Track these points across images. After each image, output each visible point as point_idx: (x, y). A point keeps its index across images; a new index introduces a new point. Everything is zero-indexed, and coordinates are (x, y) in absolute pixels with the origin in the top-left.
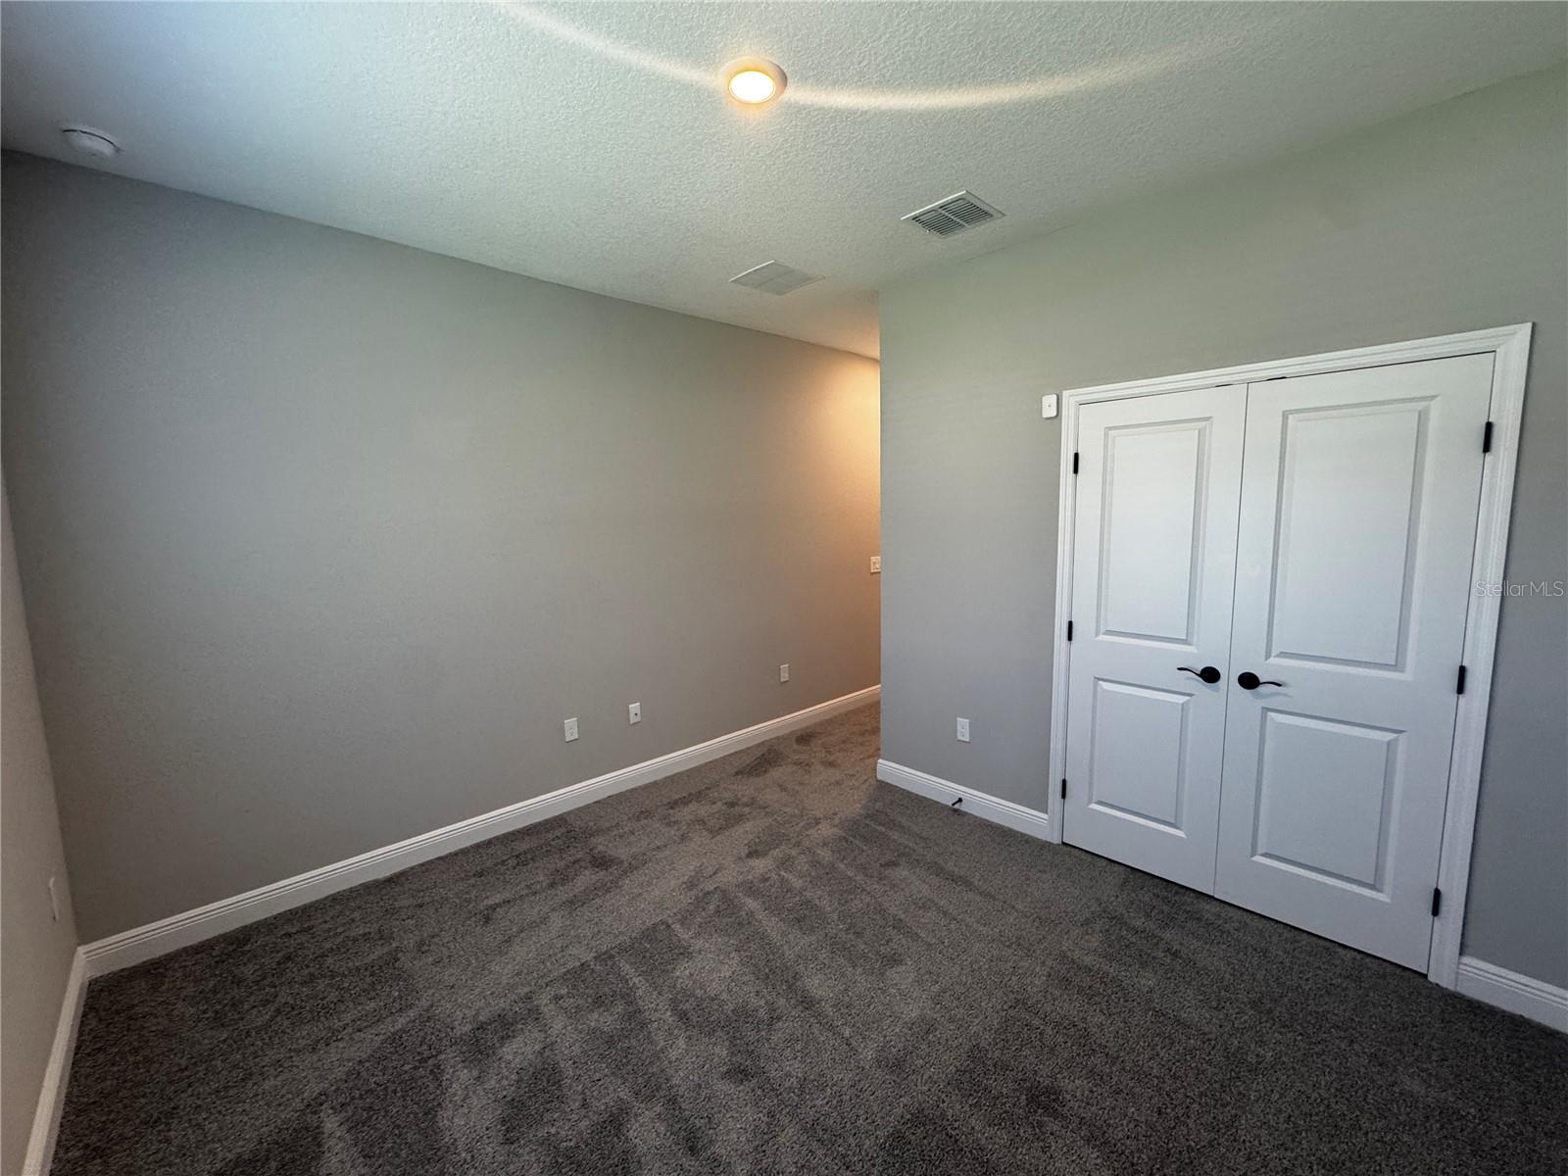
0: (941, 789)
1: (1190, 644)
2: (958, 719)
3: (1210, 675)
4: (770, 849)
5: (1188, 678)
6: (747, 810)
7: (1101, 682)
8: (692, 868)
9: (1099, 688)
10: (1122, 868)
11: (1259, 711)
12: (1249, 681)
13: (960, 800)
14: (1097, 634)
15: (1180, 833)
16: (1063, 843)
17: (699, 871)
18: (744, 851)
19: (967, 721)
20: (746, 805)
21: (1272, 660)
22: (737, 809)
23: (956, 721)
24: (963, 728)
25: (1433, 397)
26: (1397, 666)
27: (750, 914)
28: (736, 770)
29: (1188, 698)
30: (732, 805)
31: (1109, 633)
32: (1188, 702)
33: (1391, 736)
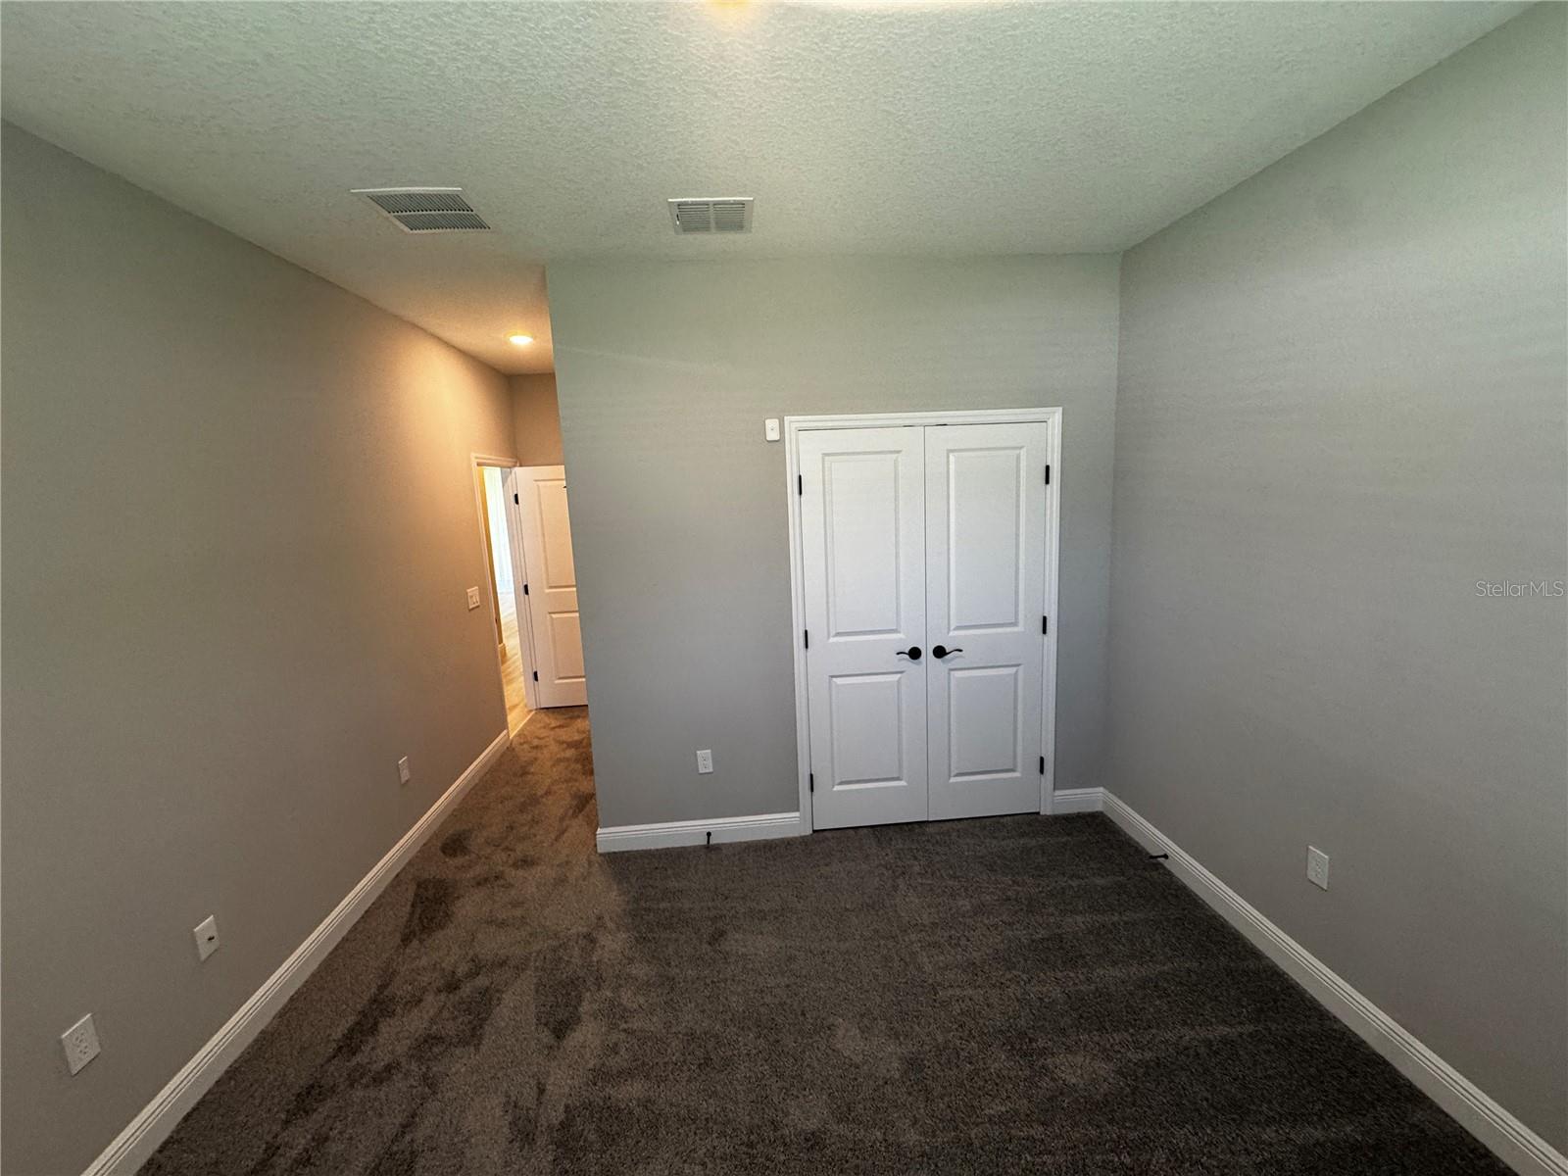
0: (686, 831)
1: (899, 632)
2: (698, 752)
3: (915, 654)
4: (576, 1008)
5: (904, 659)
6: (482, 981)
7: (834, 679)
8: (498, 1112)
9: (834, 685)
10: (865, 830)
11: (947, 671)
12: (940, 652)
13: (709, 834)
14: (829, 637)
15: (903, 783)
16: (814, 831)
17: (512, 1105)
18: (546, 1036)
19: (709, 751)
20: (473, 974)
21: (951, 634)
22: (466, 990)
23: (696, 755)
24: (705, 760)
25: (1021, 448)
26: (1015, 624)
27: (646, 1103)
28: (398, 936)
29: (899, 675)
30: (452, 986)
31: (838, 634)
32: (900, 678)
33: (1014, 669)
